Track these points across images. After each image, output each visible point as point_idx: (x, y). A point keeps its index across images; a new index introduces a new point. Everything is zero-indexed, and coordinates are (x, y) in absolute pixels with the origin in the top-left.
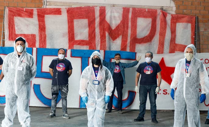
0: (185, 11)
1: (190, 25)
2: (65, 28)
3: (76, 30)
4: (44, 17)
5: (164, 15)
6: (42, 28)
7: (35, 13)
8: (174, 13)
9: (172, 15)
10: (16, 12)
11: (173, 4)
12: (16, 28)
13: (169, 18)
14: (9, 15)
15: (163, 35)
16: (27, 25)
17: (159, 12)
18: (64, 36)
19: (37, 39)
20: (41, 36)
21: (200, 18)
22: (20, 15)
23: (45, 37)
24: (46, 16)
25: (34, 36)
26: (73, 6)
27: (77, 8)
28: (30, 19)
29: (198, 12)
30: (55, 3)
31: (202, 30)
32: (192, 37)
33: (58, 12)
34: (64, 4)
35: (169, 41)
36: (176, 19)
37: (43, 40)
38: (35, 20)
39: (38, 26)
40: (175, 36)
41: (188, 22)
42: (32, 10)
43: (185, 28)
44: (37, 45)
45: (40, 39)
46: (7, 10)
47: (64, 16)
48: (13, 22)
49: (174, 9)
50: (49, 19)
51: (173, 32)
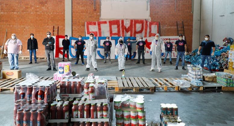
0: (155, 20)
1: (157, 26)
2: (108, 29)
3: (113, 29)
4: (100, 25)
5: (147, 22)
6: (100, 29)
7: (97, 23)
8: (150, 21)
9: (150, 22)
10: (90, 23)
11: (150, 18)
12: (90, 29)
13: (148, 23)
14: (87, 25)
15: (146, 30)
16: (94, 28)
17: (145, 21)
18: (108, 32)
19: (98, 33)
20: (99, 32)
21: (161, 23)
22: (91, 24)
23: (101, 33)
24: (101, 24)
25: (96, 32)
26: (111, 20)
27: (113, 21)
28: (95, 26)
29: (159, 20)
30: (104, 19)
31: (161, 27)
32: (158, 31)
33: (105, 22)
34: (107, 19)
35: (149, 33)
36: (151, 24)
37: (100, 34)
38: (97, 26)
39: (98, 28)
40: (151, 30)
41: (156, 25)
42: (96, 22)
43: (155, 27)
44: (98, 36)
45: (99, 33)
46: (86, 23)
47: (108, 24)
48: (89, 27)
49: (150, 19)
50: (102, 26)
51: (150, 29)
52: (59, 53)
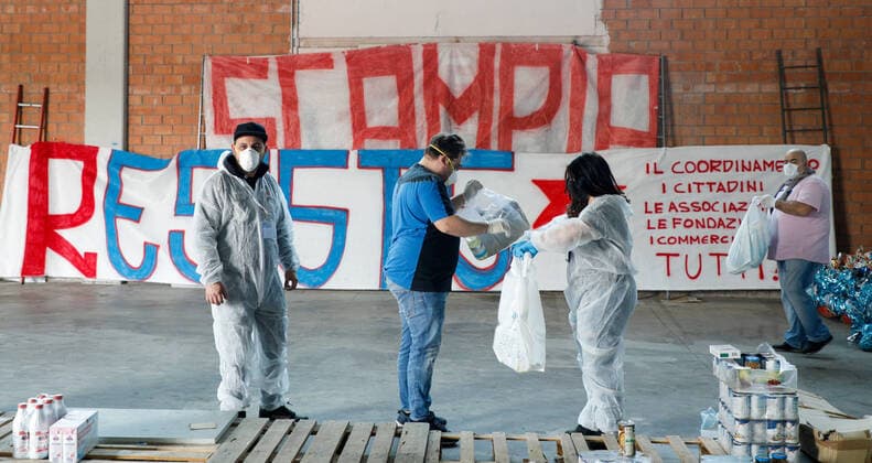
0: (633, 44)
1: (645, 79)
2: (344, 95)
4: (293, 74)
5: (581, 58)
6: (290, 102)
7: (273, 66)
8: (604, 50)
9: (599, 57)
10: (231, 68)
11: (602, 30)
12: (230, 105)
13: (592, 64)
14: (214, 74)
15: (577, 106)
16: (256, 98)
17: (568, 51)
18: (340, 119)
19: (280, 128)
20: (287, 121)
21: (672, 60)
22: (238, 74)
23: (297, 125)
24: (298, 73)
25: (272, 121)
26: (361, 47)
27: (370, 51)
28: (260, 82)
29: (666, 45)
30: (319, 41)
31: (677, 89)
32: (651, 110)
33: (325, 61)
34: (338, 42)
35: (594, 120)
36: (609, 67)
37: (293, 129)
38: (272, 84)
39: (280, 98)
40: (609, 107)
41: (641, 71)
42: (265, 61)
43: (634, 86)
44: (280, 142)
45: (287, 130)
46: (208, 64)
47: (340, 72)
48: (224, 90)
49: (606, 40)
50: (305, 81)
51: (605, 97)
52: (48, 249)
